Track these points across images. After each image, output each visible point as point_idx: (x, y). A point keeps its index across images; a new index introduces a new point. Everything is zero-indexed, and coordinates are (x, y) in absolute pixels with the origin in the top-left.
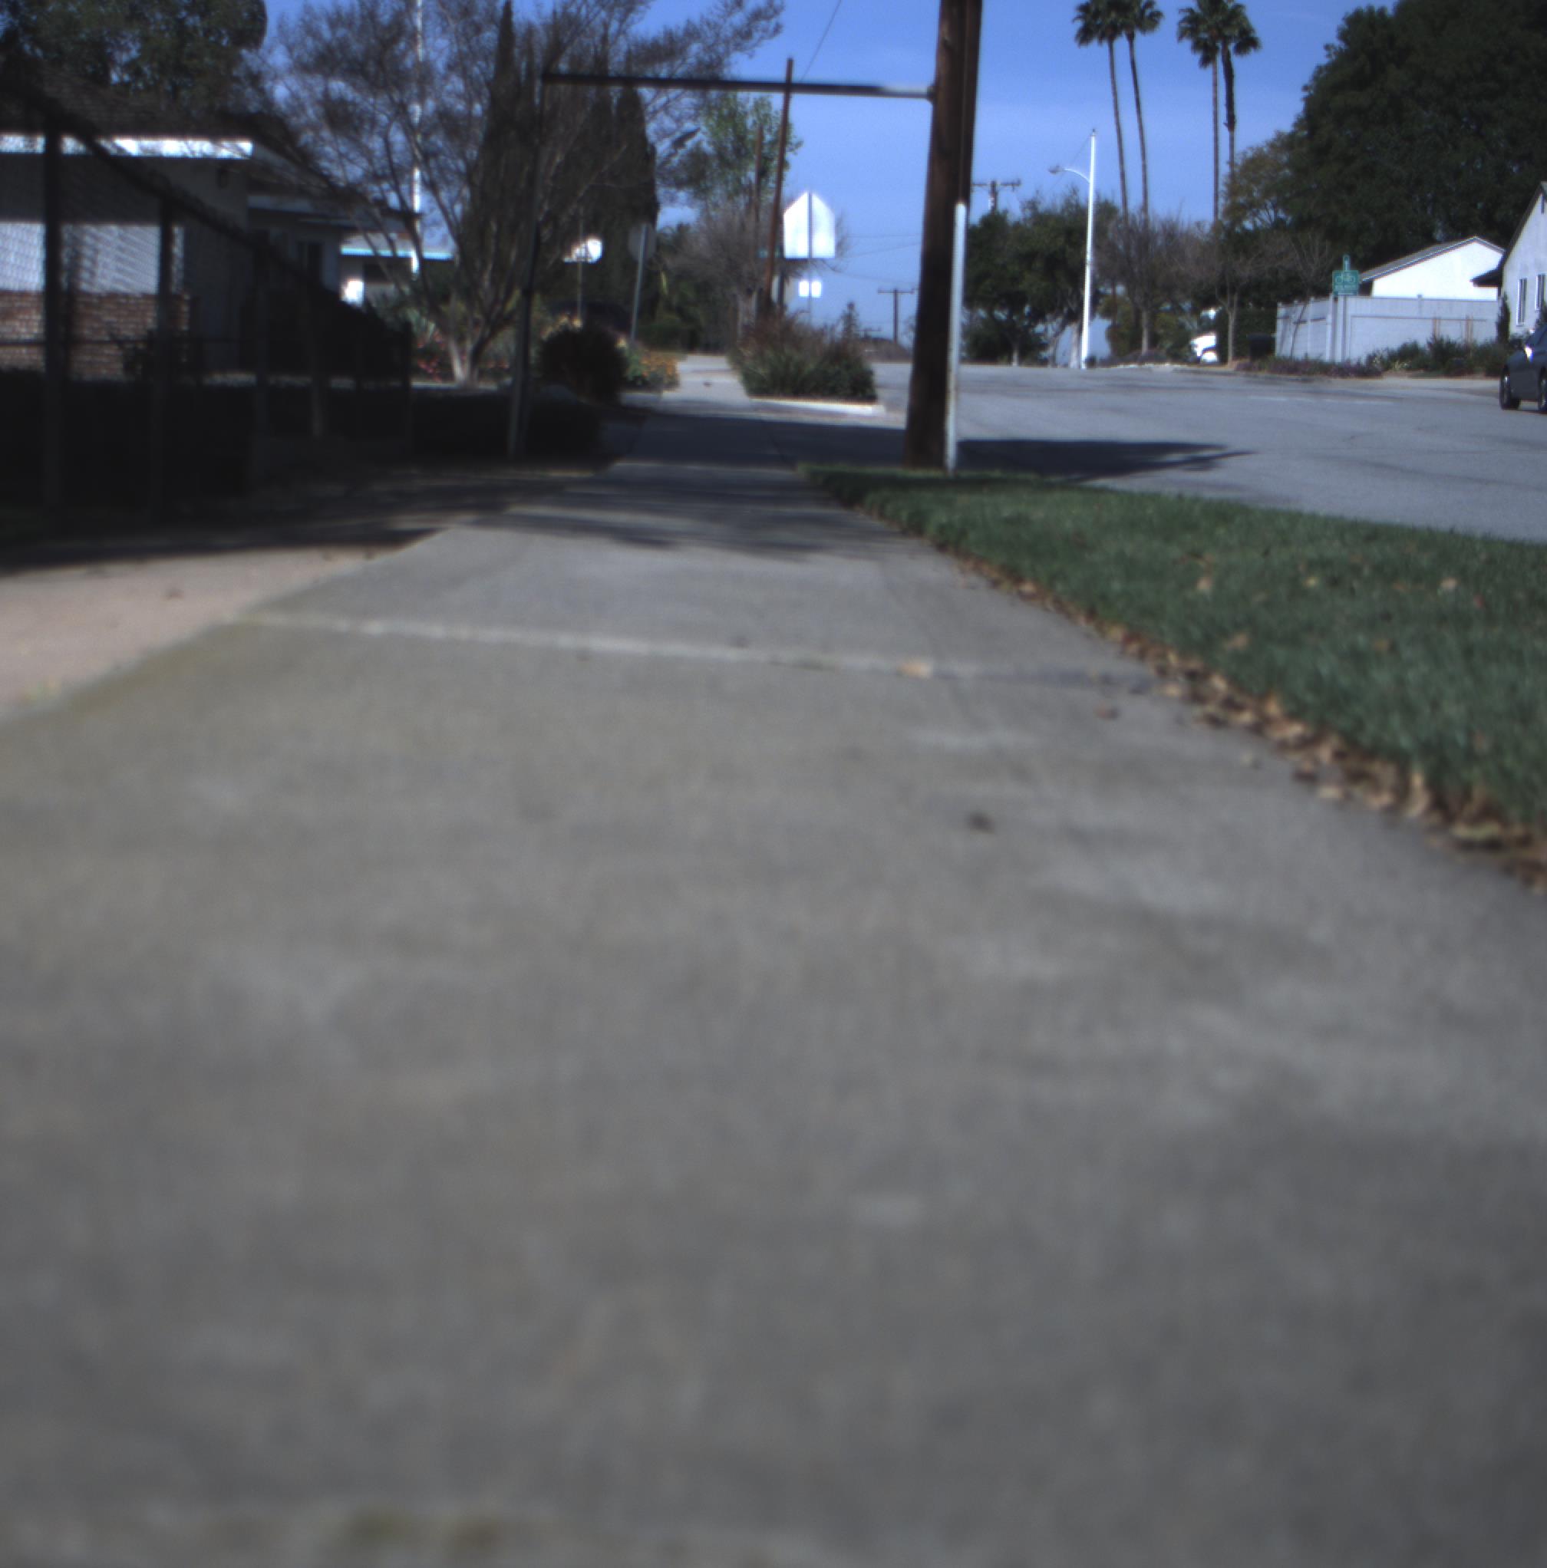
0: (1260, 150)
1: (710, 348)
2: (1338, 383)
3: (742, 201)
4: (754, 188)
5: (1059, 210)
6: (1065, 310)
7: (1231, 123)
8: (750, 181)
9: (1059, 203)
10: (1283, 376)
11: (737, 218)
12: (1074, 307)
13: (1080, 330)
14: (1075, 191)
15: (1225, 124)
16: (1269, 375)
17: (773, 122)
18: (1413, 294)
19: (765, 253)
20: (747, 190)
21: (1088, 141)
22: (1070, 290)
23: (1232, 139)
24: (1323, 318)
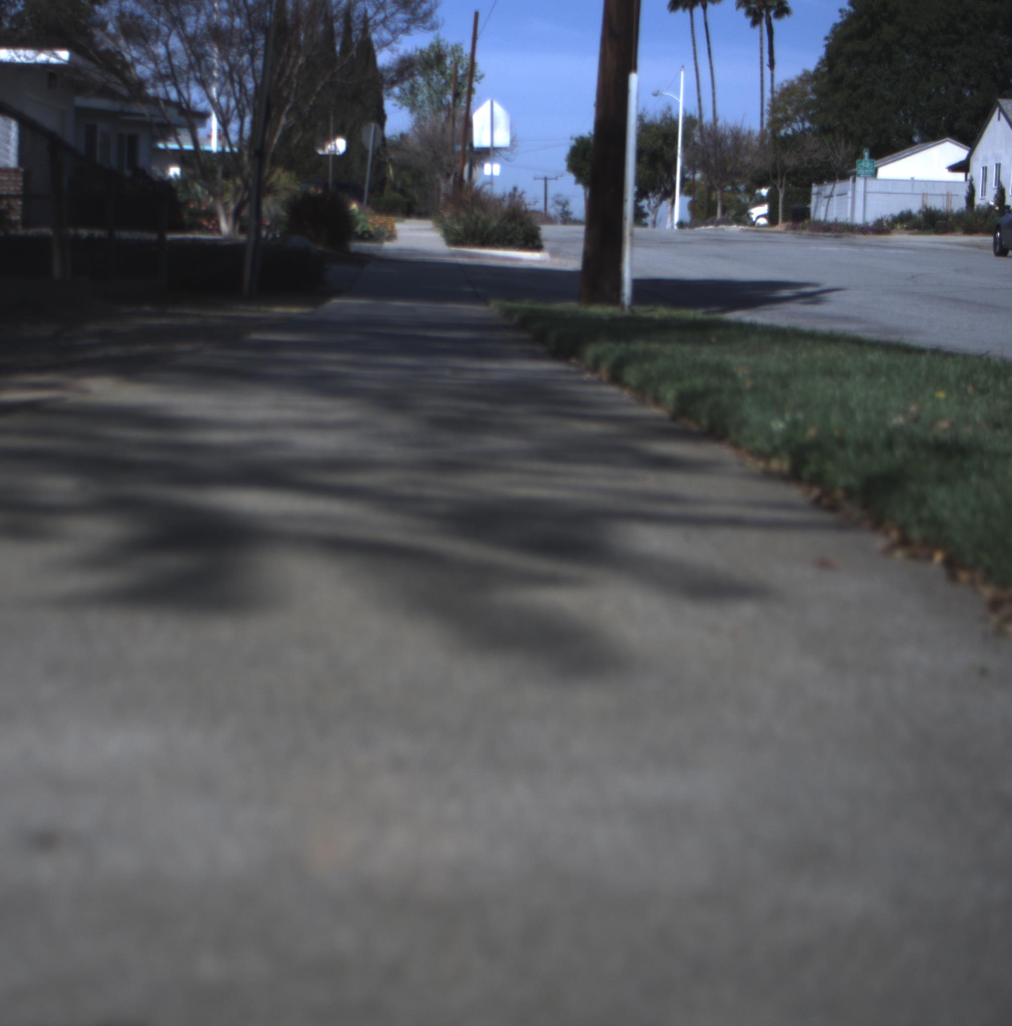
0: (792, 82)
1: (422, 215)
2: (861, 238)
3: (443, 115)
4: (451, 107)
5: (659, 121)
6: (662, 189)
7: (772, 64)
8: (449, 102)
9: (659, 117)
10: (821, 234)
11: (440, 126)
12: (669, 187)
13: (673, 203)
14: (669, 109)
15: (768, 65)
16: (810, 233)
17: (464, 62)
18: (908, 177)
19: (459, 148)
20: (447, 108)
21: (678, 75)
22: (666, 176)
23: (772, 76)
24: (845, 194)
